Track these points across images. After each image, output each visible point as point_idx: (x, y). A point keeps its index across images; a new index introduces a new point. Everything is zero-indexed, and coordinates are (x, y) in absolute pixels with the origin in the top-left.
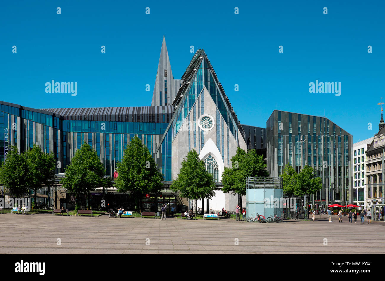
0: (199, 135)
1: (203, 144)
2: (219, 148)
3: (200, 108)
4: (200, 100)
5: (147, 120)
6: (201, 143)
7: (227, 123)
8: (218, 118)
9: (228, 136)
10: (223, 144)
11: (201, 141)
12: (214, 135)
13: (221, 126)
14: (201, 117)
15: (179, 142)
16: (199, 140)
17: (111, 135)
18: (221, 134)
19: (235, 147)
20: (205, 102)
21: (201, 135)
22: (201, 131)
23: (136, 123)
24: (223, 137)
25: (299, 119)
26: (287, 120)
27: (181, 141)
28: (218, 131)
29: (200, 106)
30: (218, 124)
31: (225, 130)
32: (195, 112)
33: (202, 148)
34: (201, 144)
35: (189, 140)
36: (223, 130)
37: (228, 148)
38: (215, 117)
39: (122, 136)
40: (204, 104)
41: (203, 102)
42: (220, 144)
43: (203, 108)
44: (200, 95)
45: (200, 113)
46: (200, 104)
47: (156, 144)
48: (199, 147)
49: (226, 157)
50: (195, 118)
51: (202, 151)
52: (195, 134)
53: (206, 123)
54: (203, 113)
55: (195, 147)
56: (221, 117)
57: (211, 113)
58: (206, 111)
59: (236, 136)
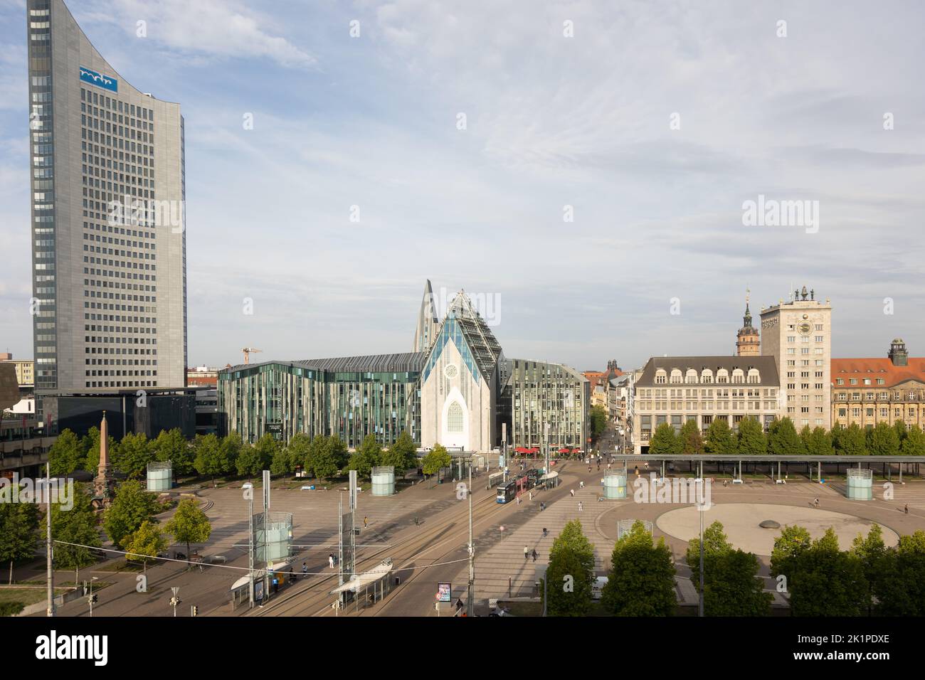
1: (449, 391)
2: (463, 395)
3: (446, 358)
4: (446, 350)
7: (471, 370)
8: (462, 367)
9: (472, 383)
10: (467, 391)
11: (446, 388)
12: (458, 383)
13: (465, 374)
14: (447, 366)
15: (427, 391)
17: (368, 384)
18: (465, 381)
20: (451, 353)
21: (446, 382)
22: (446, 379)
24: (467, 385)
25: (535, 367)
26: (524, 368)
28: (462, 379)
30: (462, 373)
32: (441, 362)
33: (448, 394)
34: (446, 391)
35: (436, 388)
36: (467, 377)
37: (471, 395)
38: (460, 365)
40: (449, 354)
41: (448, 352)
42: (464, 391)
43: (448, 357)
44: (446, 346)
45: (446, 363)
46: (446, 354)
48: (445, 395)
49: (469, 402)
50: (441, 367)
51: (447, 398)
52: (441, 382)
53: (452, 371)
54: (448, 363)
55: (441, 393)
56: (465, 365)
57: (456, 362)
58: (451, 361)
59: (479, 383)
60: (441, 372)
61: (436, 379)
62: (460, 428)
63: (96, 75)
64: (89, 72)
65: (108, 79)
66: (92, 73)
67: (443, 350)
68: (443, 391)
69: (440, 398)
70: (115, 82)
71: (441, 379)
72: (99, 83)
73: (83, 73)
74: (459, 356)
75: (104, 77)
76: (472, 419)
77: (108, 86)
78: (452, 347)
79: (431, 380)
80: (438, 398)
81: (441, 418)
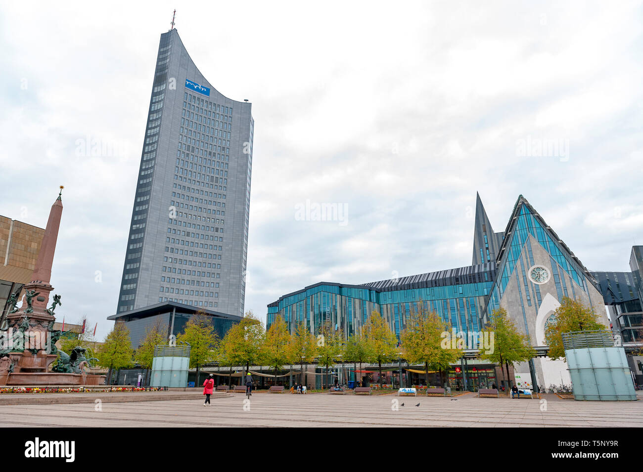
0: (533, 290)
1: (540, 301)
3: (529, 259)
4: (527, 250)
5: (467, 281)
6: (537, 300)
7: (567, 272)
8: (554, 268)
9: (573, 287)
11: (536, 297)
12: (552, 289)
13: (560, 277)
14: (531, 269)
15: (508, 302)
16: (534, 297)
17: (429, 302)
18: (562, 286)
19: (585, 301)
20: (534, 252)
21: (534, 289)
22: (534, 286)
23: (455, 286)
24: (566, 289)
27: (510, 300)
28: (557, 283)
29: (528, 256)
30: (555, 275)
31: (566, 281)
32: (522, 264)
33: (540, 305)
34: (537, 302)
35: (521, 298)
36: (563, 281)
38: (550, 266)
39: (442, 302)
41: (530, 251)
43: (532, 258)
44: (526, 244)
45: (530, 265)
46: (528, 254)
47: (481, 307)
48: (536, 306)
50: (523, 271)
51: (540, 310)
52: (527, 290)
53: (540, 275)
54: (533, 264)
55: (530, 305)
56: (557, 265)
57: (543, 262)
58: (536, 261)
59: (583, 286)
60: (525, 277)
61: (519, 287)
63: (196, 85)
64: (192, 82)
65: (204, 87)
66: (194, 83)
67: (523, 250)
68: (532, 302)
69: (529, 311)
70: (208, 90)
71: (526, 286)
72: (197, 90)
73: (188, 83)
74: (546, 256)
75: (202, 87)
77: (203, 92)
78: (534, 244)
79: (512, 289)
80: (526, 310)
81: (536, 339)
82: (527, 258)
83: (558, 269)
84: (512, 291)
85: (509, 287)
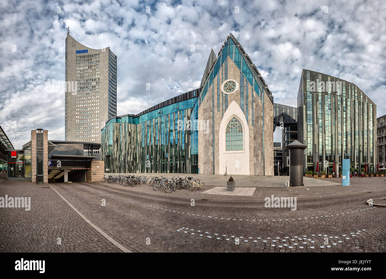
1: (227, 107)
2: (243, 109)
3: (224, 75)
4: (224, 68)
6: (224, 106)
7: (252, 84)
8: (242, 81)
9: (253, 96)
10: (247, 105)
11: (224, 104)
12: (237, 97)
13: (245, 88)
14: (225, 82)
15: (204, 109)
16: (223, 104)
18: (245, 95)
19: (260, 107)
20: (229, 69)
21: (224, 98)
22: (224, 95)
23: (174, 104)
24: (247, 98)
27: (205, 108)
28: (242, 93)
29: (224, 73)
30: (241, 87)
31: (249, 91)
32: (218, 80)
33: (225, 111)
34: (224, 108)
35: (213, 105)
36: (247, 91)
37: (253, 108)
38: (239, 79)
39: (165, 117)
40: (227, 71)
41: (226, 69)
42: (243, 104)
43: (226, 74)
44: (224, 64)
45: (224, 80)
46: (224, 71)
48: (223, 111)
49: (250, 117)
50: (218, 85)
51: (225, 114)
52: (218, 99)
53: (230, 87)
54: (226, 79)
55: (218, 111)
56: (245, 79)
57: (235, 77)
58: (229, 76)
59: (261, 97)
60: (219, 88)
61: (213, 97)
62: (240, 147)
67: (221, 68)
68: (221, 108)
69: (217, 115)
71: (218, 96)
74: (238, 72)
76: (253, 136)
78: (230, 64)
79: (208, 99)
80: (215, 115)
81: (218, 136)
82: (222, 75)
83: (245, 82)
84: (207, 100)
85: (206, 98)
